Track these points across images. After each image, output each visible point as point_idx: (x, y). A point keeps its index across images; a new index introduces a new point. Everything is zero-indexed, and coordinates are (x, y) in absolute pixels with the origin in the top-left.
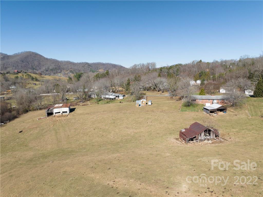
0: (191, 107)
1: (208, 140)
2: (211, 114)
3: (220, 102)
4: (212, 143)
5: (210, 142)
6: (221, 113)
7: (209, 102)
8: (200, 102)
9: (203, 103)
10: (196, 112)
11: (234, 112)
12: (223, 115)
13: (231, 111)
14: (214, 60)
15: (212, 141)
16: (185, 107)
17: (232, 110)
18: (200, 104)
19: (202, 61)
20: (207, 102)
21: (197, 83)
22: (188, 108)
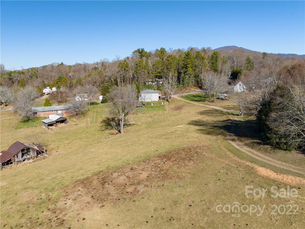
0: (30, 122)
1: (29, 159)
2: (50, 127)
3: (65, 112)
4: (33, 162)
5: (31, 161)
6: (63, 125)
7: (53, 114)
8: (42, 115)
9: (45, 116)
10: (34, 127)
11: (76, 122)
12: (63, 126)
13: (73, 121)
14: (76, 63)
15: (33, 159)
16: (22, 124)
17: (75, 120)
18: (42, 117)
19: (64, 63)
20: (50, 114)
21: (53, 90)
22: (26, 123)
